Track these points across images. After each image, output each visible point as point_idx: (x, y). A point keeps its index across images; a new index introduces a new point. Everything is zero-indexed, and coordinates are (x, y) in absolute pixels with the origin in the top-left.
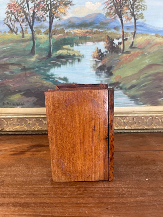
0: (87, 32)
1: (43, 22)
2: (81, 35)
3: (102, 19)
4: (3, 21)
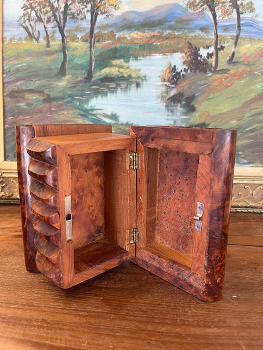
0: (154, 36)
1: (80, 22)
2: (143, 41)
3: (179, 14)
4: (18, 21)
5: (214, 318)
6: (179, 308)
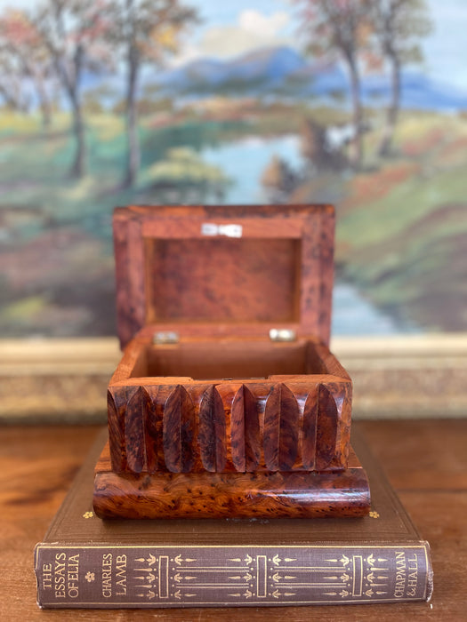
0: (246, 108)
1: (106, 78)
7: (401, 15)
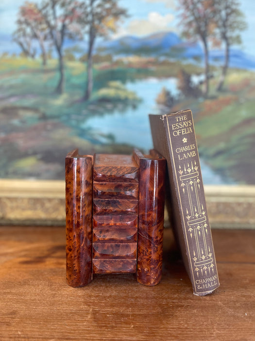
0: (150, 62)
1: (78, 42)
4: (12, 36)
5: (236, 337)
6: (205, 330)
7: (231, 19)
